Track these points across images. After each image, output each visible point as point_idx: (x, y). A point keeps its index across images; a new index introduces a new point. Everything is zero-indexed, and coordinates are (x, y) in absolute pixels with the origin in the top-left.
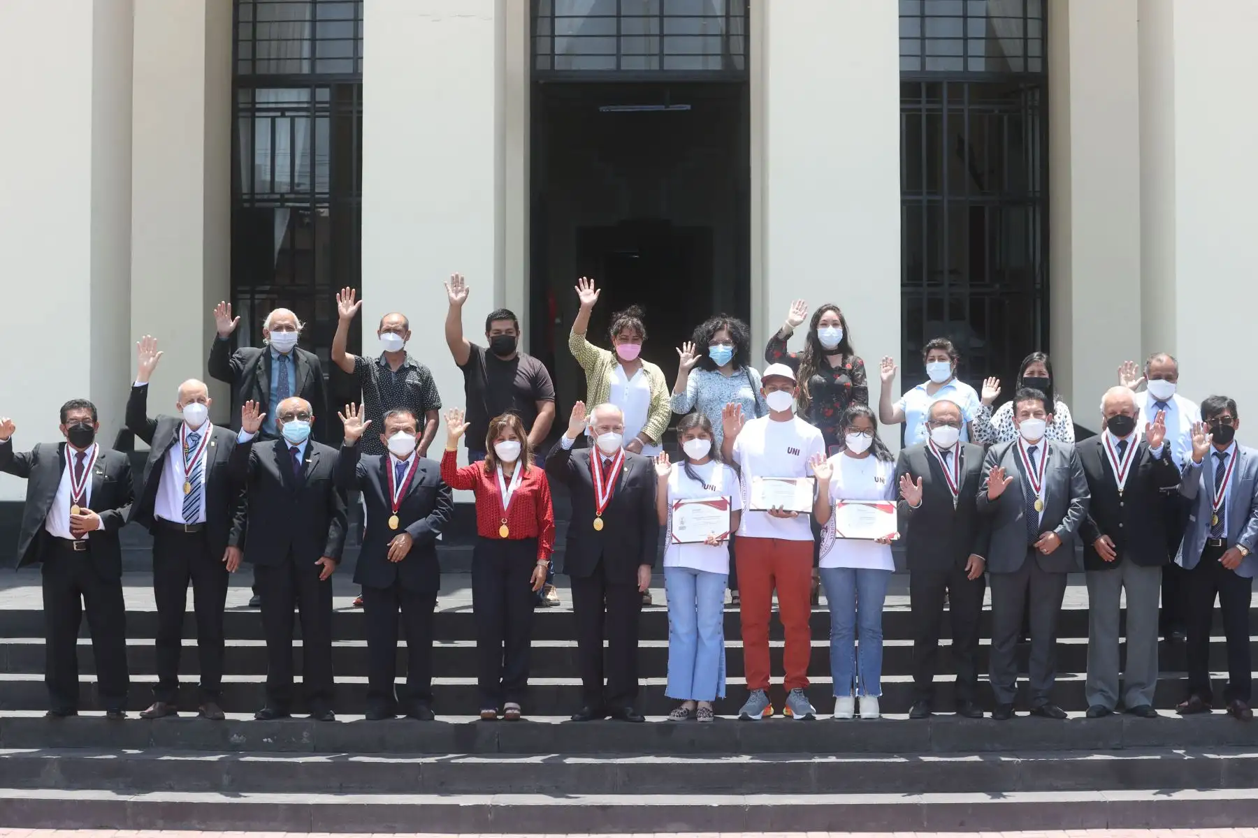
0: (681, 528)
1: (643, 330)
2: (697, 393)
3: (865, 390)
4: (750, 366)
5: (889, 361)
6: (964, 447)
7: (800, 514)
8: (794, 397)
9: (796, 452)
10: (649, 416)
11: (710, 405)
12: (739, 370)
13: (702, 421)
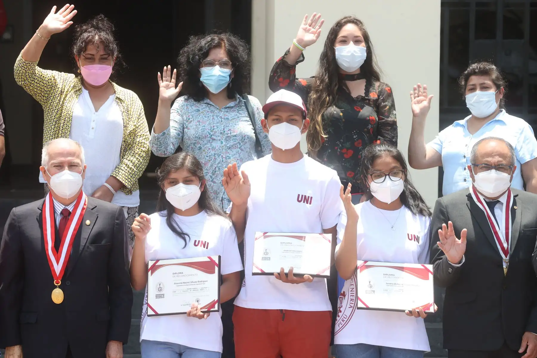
0: (159, 296)
1: (114, 46)
2: (184, 128)
3: (393, 125)
4: (250, 94)
5: (422, 90)
6: (517, 196)
7: (316, 279)
8: (302, 132)
9: (306, 200)
10: (122, 155)
11: (199, 143)
12: (236, 100)
13: (188, 162)
